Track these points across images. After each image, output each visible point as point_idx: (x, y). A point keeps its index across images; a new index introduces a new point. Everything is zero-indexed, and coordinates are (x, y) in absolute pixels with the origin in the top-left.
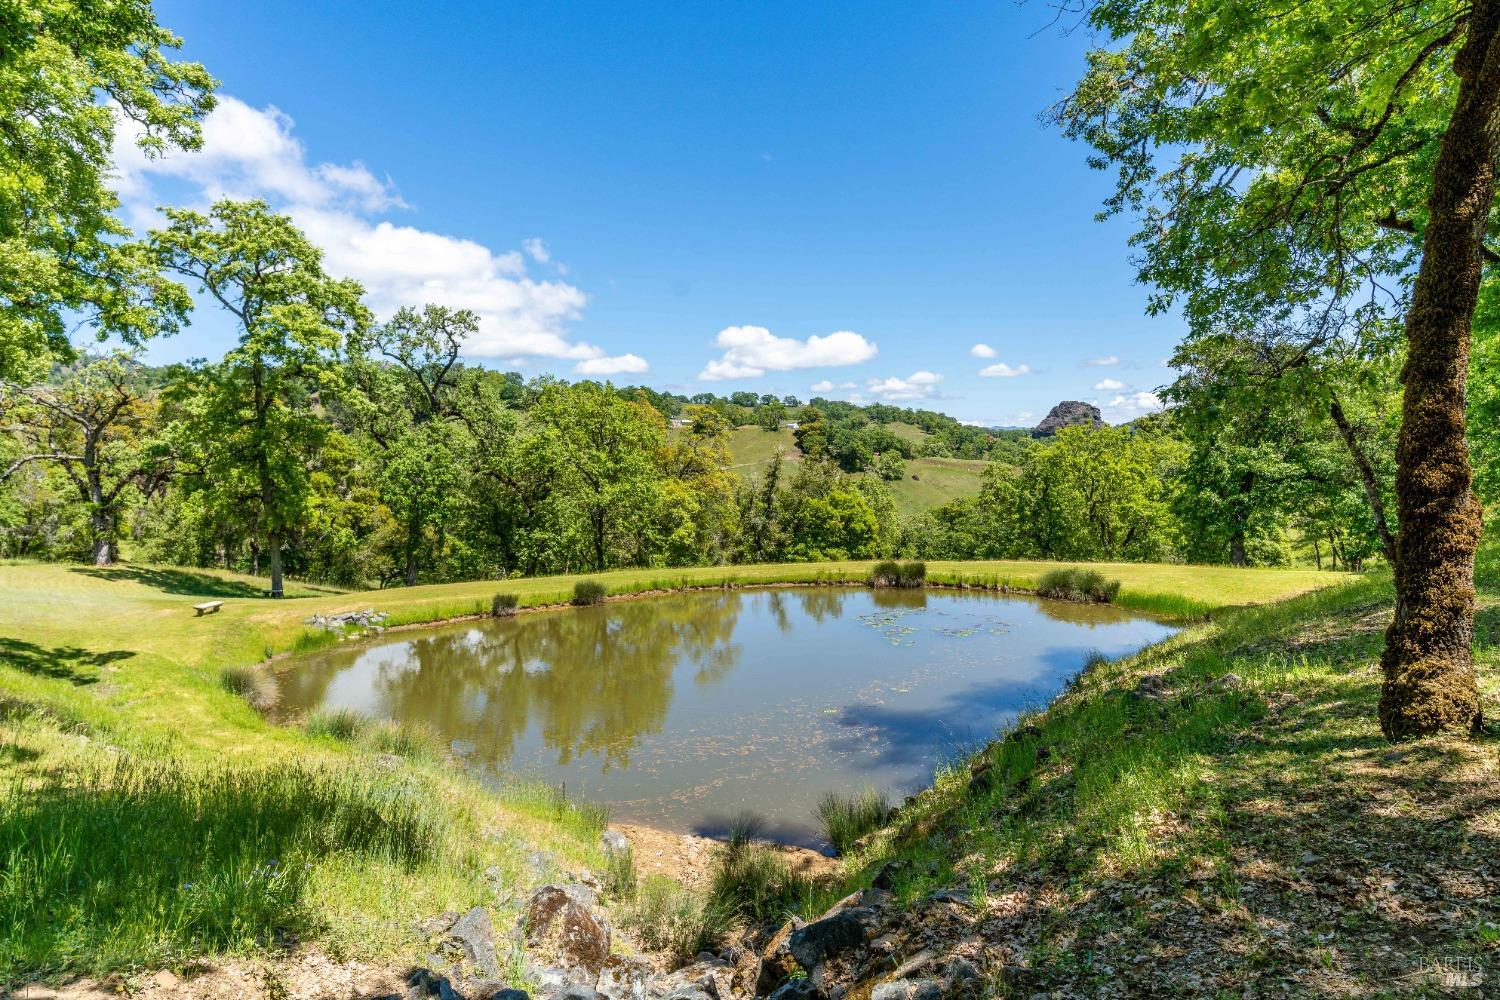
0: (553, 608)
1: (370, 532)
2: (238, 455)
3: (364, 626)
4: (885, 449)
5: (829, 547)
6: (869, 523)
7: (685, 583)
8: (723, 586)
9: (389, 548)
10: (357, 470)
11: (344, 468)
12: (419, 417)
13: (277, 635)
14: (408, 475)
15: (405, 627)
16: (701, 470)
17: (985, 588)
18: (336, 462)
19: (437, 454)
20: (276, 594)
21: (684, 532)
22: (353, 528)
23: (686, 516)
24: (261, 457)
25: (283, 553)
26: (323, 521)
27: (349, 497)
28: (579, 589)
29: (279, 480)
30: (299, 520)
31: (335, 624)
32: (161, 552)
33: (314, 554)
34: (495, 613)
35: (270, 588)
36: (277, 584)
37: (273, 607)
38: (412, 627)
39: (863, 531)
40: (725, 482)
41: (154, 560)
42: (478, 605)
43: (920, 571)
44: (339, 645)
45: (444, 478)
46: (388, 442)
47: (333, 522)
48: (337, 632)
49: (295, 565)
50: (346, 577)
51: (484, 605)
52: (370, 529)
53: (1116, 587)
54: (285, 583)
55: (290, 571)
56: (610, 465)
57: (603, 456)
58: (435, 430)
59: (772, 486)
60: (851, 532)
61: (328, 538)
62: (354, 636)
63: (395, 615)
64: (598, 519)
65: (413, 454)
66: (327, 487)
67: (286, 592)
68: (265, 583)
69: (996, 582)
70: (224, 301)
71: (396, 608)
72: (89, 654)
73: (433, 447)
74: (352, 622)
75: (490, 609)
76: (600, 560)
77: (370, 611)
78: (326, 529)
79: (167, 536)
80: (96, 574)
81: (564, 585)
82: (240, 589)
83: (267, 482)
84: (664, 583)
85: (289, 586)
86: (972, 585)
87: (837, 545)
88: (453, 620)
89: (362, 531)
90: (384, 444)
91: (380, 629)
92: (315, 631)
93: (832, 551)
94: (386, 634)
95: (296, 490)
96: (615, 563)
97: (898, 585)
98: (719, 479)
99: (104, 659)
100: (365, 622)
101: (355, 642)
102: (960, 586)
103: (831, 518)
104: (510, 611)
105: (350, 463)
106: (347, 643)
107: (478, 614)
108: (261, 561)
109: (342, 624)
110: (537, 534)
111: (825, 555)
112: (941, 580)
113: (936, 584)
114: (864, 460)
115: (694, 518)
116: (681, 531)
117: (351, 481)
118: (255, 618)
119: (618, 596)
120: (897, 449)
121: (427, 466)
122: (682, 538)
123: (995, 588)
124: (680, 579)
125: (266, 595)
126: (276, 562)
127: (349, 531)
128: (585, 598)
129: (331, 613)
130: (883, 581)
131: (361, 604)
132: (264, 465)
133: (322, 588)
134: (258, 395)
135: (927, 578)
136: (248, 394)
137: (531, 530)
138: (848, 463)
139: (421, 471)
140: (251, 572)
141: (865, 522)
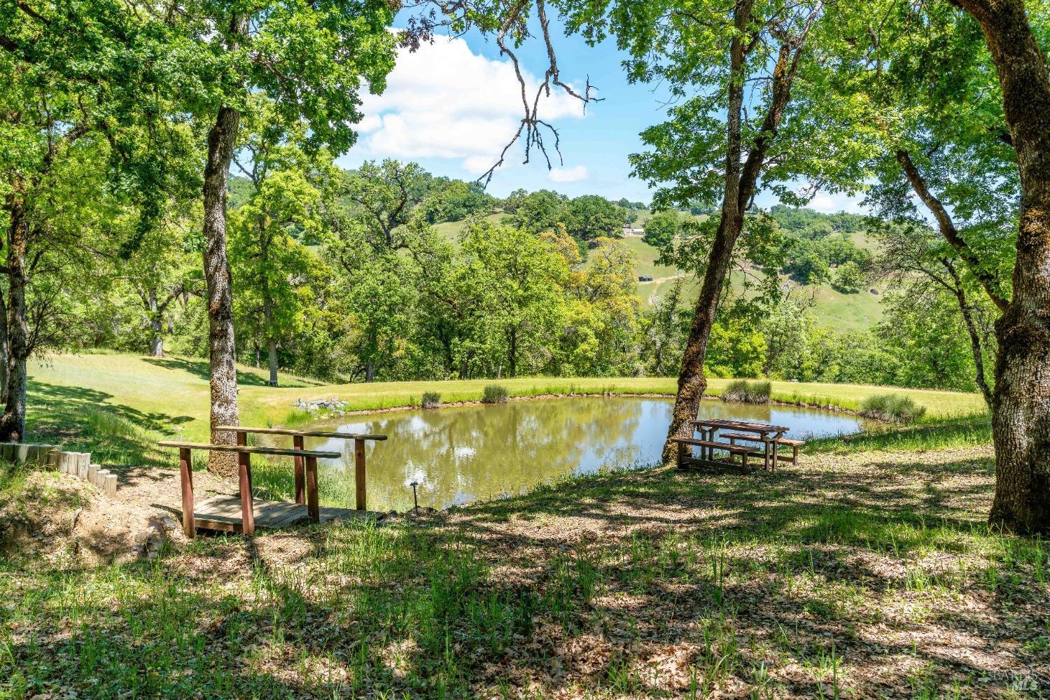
0: (467, 404)
1: (342, 334)
2: (249, 280)
3: (331, 410)
4: (843, 261)
5: (718, 364)
6: (756, 344)
7: (572, 390)
8: (603, 394)
9: (356, 349)
10: (332, 286)
11: (322, 284)
12: (377, 249)
13: (275, 413)
14: (367, 297)
15: (359, 413)
16: (606, 294)
17: (819, 407)
18: (316, 278)
19: (388, 281)
20: (273, 383)
21: (590, 346)
22: (329, 330)
23: (590, 333)
24: (263, 281)
25: (277, 350)
26: (306, 326)
27: (325, 307)
28: (488, 391)
29: (277, 300)
30: (290, 326)
31: (312, 407)
32: (190, 346)
33: (299, 351)
34: (423, 406)
35: (268, 379)
36: (274, 376)
37: (272, 393)
38: (365, 412)
39: (748, 352)
40: (629, 304)
41: (186, 353)
42: (412, 399)
43: (766, 390)
44: (314, 422)
45: (394, 299)
46: (353, 270)
47: (314, 325)
48: (313, 413)
49: (285, 361)
50: (324, 373)
51: (416, 400)
52: (343, 333)
53: (923, 411)
54: (279, 374)
55: (281, 363)
56: (521, 292)
57: (515, 286)
58: (388, 261)
59: (672, 309)
60: (737, 351)
61: (309, 340)
62: (324, 417)
63: (353, 403)
64: (511, 333)
65: (370, 281)
66: (310, 299)
67: (279, 382)
68: (265, 374)
69: (828, 402)
70: (240, 166)
71: (354, 398)
72: (168, 417)
73: (387, 274)
74: (323, 406)
75: (420, 403)
76: (512, 367)
77: (336, 400)
78: (309, 333)
79: (194, 333)
80: (158, 363)
81: (476, 387)
82: (251, 378)
83: (268, 299)
84: (556, 390)
85: (282, 377)
86: (810, 405)
87: (724, 363)
88: (393, 409)
89: (336, 335)
90: (349, 270)
91: (342, 413)
92: (300, 411)
93: (720, 368)
94: (346, 416)
95: (288, 306)
96: (529, 371)
97: (747, 401)
98: (622, 302)
99: (178, 421)
100: (332, 407)
101: (326, 421)
102: (798, 405)
103: (720, 338)
104: (434, 405)
105: (327, 279)
106: (320, 421)
107: (411, 406)
108: (261, 356)
109: (317, 408)
110: (467, 343)
111: (713, 371)
112: (784, 399)
113: (779, 401)
114: (818, 272)
115: (597, 335)
116: (584, 346)
117: (328, 294)
118: (261, 400)
119: (518, 398)
120: (855, 260)
121: (381, 289)
122: (585, 351)
123: (827, 408)
124: (569, 387)
125: (267, 384)
126: (273, 357)
127: (327, 333)
128: (491, 398)
129: (310, 399)
130: (734, 396)
131: (330, 394)
132: (265, 289)
133: (306, 379)
134: (262, 236)
135: (772, 396)
136: (256, 235)
137: (463, 340)
138: (801, 275)
139: (377, 293)
140: (254, 365)
141: (751, 344)
